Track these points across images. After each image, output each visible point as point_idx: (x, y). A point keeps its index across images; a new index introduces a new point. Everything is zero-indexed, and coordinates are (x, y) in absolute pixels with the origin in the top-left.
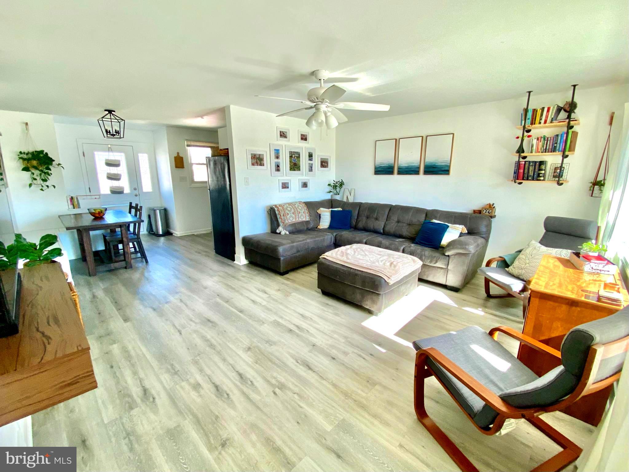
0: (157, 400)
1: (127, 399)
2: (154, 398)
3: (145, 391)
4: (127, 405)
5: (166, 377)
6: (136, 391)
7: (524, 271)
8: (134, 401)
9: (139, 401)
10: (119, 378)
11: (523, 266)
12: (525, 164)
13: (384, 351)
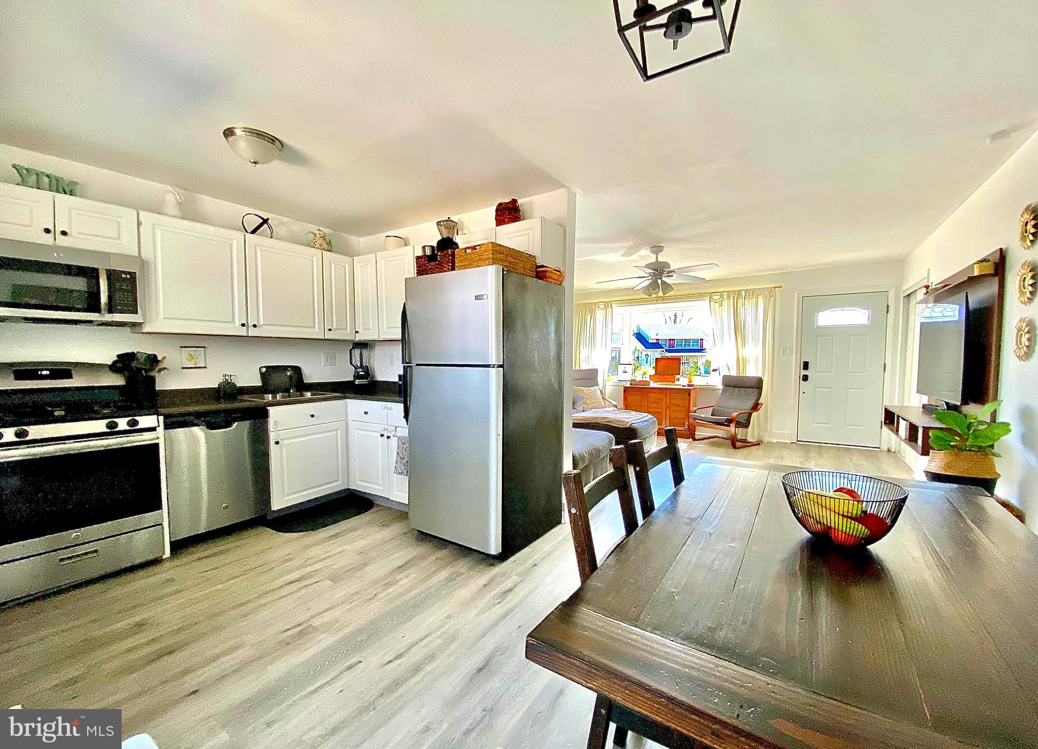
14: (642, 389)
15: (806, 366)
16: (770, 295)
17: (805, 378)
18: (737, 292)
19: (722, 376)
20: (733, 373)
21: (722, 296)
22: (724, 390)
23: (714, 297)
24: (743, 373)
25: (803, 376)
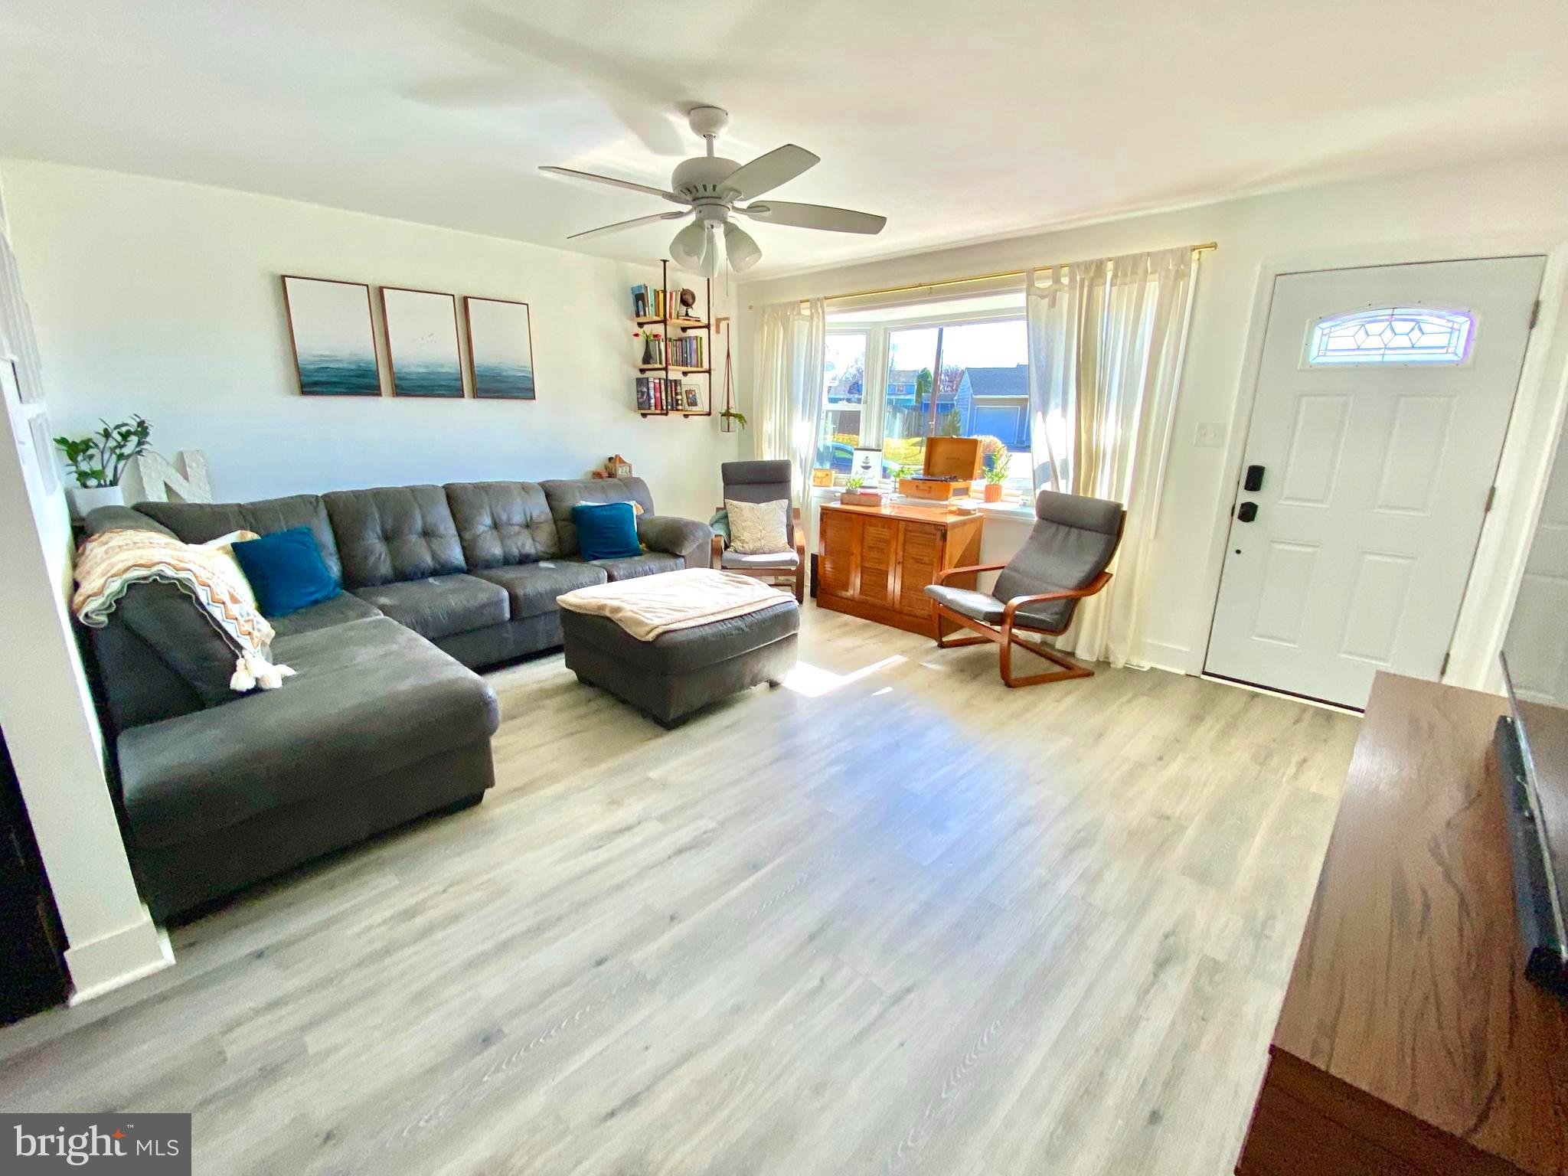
0: (1166, 929)
1: (1208, 989)
2: (1166, 937)
3: (1162, 964)
4: (1218, 978)
5: (1102, 943)
6: (1177, 984)
7: (763, 542)
8: (1199, 971)
9: (1192, 963)
10: (1173, 1060)
11: (759, 536)
12: (660, 383)
13: (888, 689)
14: (853, 516)
15: (1255, 478)
16: (1177, 272)
17: (1248, 513)
18: (1093, 268)
19: (1038, 492)
20: (1065, 488)
21: (1057, 280)
22: (1038, 529)
23: (1038, 284)
24: (1086, 489)
25: (1243, 505)
